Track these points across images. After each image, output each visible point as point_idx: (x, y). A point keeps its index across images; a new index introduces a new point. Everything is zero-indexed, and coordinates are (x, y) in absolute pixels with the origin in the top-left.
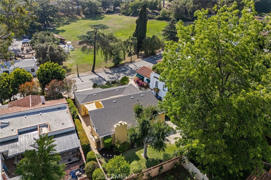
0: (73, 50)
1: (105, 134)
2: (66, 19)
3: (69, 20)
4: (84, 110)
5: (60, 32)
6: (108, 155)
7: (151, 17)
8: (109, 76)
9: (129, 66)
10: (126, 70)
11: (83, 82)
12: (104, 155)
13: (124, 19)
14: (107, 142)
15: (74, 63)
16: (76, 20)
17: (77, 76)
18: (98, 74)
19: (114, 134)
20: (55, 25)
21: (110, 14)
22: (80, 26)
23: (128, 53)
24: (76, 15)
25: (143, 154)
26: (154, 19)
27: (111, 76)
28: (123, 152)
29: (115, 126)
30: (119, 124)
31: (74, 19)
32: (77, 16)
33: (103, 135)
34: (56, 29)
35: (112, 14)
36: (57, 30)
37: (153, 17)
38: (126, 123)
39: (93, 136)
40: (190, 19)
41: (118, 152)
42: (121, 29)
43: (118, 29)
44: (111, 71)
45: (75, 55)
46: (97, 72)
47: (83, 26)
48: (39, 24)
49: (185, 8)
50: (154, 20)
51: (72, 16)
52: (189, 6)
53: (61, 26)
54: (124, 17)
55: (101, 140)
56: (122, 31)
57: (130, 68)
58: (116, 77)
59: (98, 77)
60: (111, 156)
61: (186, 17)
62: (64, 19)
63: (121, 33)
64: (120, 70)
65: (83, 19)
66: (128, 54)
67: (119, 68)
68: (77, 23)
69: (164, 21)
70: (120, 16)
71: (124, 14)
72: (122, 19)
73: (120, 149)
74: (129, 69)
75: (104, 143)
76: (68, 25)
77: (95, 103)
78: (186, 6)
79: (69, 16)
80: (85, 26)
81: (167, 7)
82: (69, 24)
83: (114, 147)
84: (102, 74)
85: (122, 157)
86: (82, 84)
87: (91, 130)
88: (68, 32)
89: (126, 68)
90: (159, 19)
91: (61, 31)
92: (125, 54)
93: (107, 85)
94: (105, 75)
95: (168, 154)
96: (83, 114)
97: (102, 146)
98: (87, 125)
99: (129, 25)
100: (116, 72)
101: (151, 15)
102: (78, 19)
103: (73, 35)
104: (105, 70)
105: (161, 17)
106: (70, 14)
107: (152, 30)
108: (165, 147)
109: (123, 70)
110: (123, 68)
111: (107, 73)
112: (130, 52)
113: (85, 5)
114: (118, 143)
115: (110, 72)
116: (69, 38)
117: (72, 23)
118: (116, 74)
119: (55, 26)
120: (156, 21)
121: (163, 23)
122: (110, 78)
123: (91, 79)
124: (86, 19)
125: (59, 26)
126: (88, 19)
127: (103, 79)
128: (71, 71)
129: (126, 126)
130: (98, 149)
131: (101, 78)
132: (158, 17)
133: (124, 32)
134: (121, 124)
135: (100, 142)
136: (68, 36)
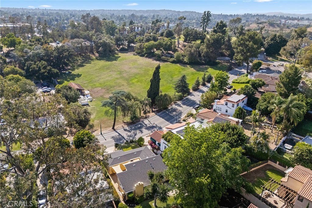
0: (92, 101)
1: (129, 191)
2: (80, 60)
3: (83, 61)
4: (112, 170)
5: (76, 77)
6: (131, 205)
7: (166, 59)
8: (127, 134)
9: (144, 122)
10: (141, 126)
11: (106, 140)
12: (128, 204)
13: (139, 60)
14: (131, 196)
15: (94, 117)
16: (90, 61)
17: (100, 134)
18: (118, 131)
19: (135, 190)
20: (69, 67)
21: (124, 52)
22: (95, 69)
23: (143, 111)
24: (89, 54)
25: (153, 204)
26: (169, 61)
27: (129, 134)
28: (141, 202)
29: (135, 185)
30: (138, 184)
31: (87, 60)
32: (91, 55)
33: (127, 191)
34: (71, 72)
35: (126, 53)
36: (72, 75)
37: (167, 59)
38: (143, 183)
39: (120, 191)
40: (203, 63)
41: (137, 202)
42: (136, 74)
43: (132, 74)
44: (129, 128)
45: (94, 108)
46: (116, 129)
47: (98, 69)
48: (56, 71)
49: (199, 52)
50: (169, 63)
51: (85, 55)
52: (202, 49)
53: (76, 68)
54: (138, 58)
55: (126, 195)
56: (137, 77)
57: (145, 124)
58: (133, 134)
59: (118, 134)
60: (133, 205)
61: (200, 61)
62: (78, 59)
63: (136, 80)
64: (136, 127)
65: (97, 59)
66: (144, 113)
67: (136, 124)
68: (92, 65)
69: (178, 65)
70: (135, 56)
71: (138, 54)
72: (136, 61)
73: (139, 201)
74: (144, 126)
75: (128, 197)
76: (83, 68)
77: (120, 166)
78: (200, 49)
79: (83, 56)
80: (100, 69)
81: (182, 48)
82: (83, 66)
83: (135, 199)
84: (121, 131)
85: (140, 206)
86: (106, 143)
87: (118, 186)
88: (84, 77)
89: (142, 124)
90: (174, 62)
91: (76, 75)
92: (140, 111)
93: (126, 145)
94: (124, 132)
95: (169, 204)
96: (111, 173)
97: (127, 198)
98: (115, 183)
99: (144, 69)
100: (133, 129)
101: (165, 57)
102: (92, 60)
103: (89, 81)
104: (123, 127)
105: (176, 60)
106: (83, 52)
107: (166, 76)
108: (167, 200)
109: (139, 127)
110: (139, 124)
111: (125, 130)
112: (146, 111)
113: (99, 45)
114: (138, 196)
115: (127, 128)
116: (86, 85)
117: (87, 65)
118: (133, 131)
119: (69, 69)
120: (170, 64)
121: (177, 67)
122: (128, 136)
123: (113, 137)
124: (100, 60)
125: (73, 70)
126: (102, 60)
127: (122, 136)
128: (93, 127)
129: (142, 185)
130: (124, 200)
131: (120, 136)
132: (172, 59)
133: (139, 78)
134: (139, 184)
135: (125, 196)
136: (85, 82)
